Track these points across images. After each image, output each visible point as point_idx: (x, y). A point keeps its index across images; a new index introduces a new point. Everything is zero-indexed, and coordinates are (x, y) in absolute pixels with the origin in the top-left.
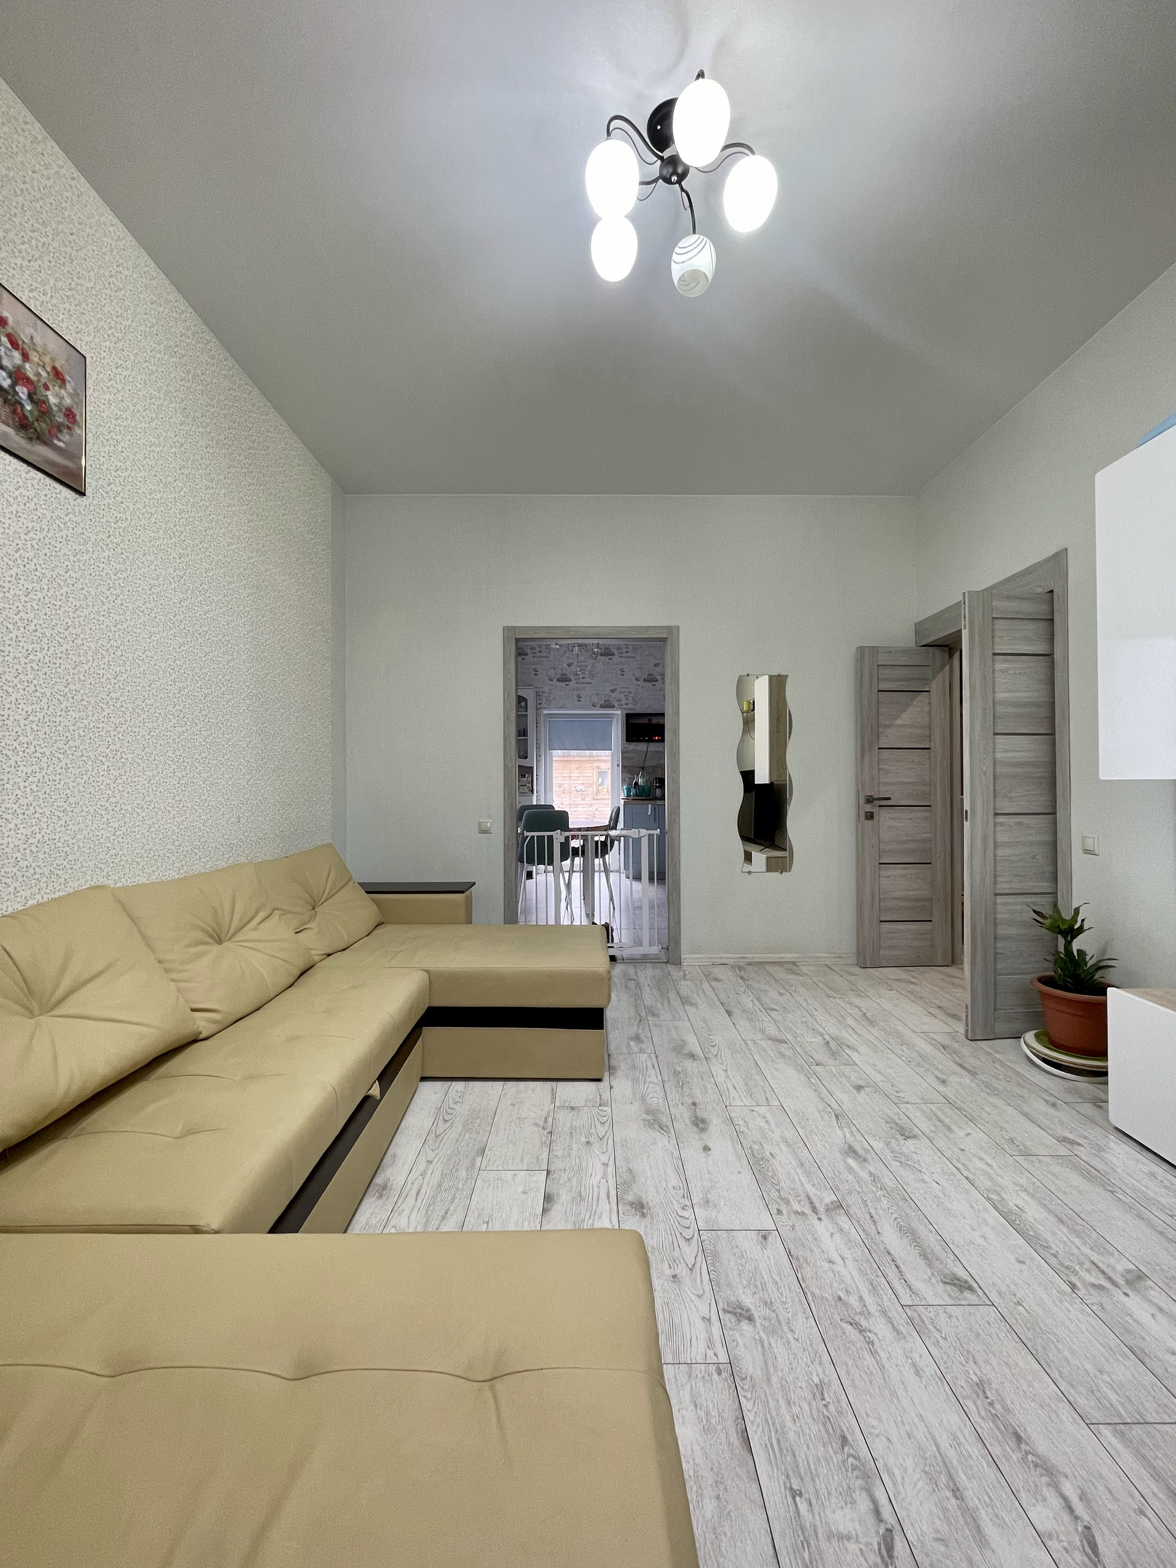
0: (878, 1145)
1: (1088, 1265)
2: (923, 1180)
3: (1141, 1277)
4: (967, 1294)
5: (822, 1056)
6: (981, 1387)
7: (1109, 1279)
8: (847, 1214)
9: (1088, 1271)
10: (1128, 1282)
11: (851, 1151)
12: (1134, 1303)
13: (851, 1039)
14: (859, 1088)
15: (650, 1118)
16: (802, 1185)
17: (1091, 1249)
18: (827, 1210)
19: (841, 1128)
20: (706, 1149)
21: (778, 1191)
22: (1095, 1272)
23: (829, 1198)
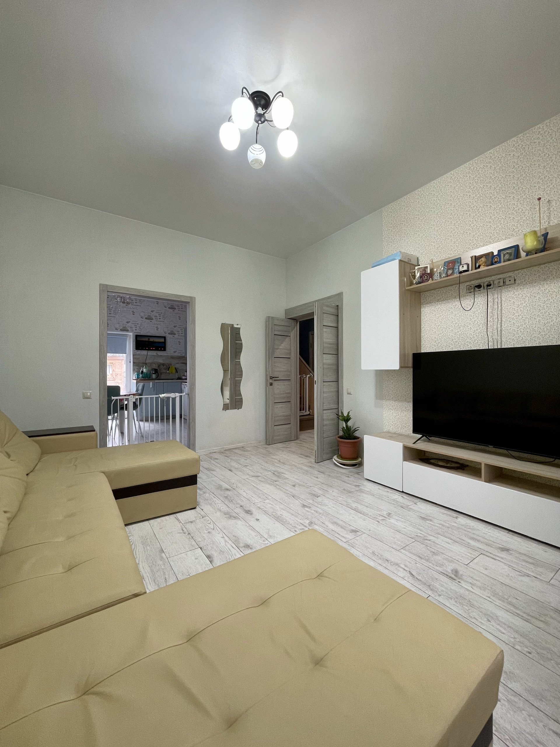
0: (311, 501)
1: (378, 515)
2: (329, 508)
3: (390, 514)
4: (358, 533)
5: (275, 478)
6: (373, 553)
7: (384, 517)
8: (315, 524)
9: (379, 517)
10: (388, 516)
11: (304, 506)
12: (392, 521)
13: (282, 471)
14: (294, 486)
15: (228, 516)
16: (297, 521)
17: (377, 511)
18: (309, 525)
19: (297, 500)
20: (258, 520)
21: (291, 525)
22: (381, 516)
23: (308, 522)
